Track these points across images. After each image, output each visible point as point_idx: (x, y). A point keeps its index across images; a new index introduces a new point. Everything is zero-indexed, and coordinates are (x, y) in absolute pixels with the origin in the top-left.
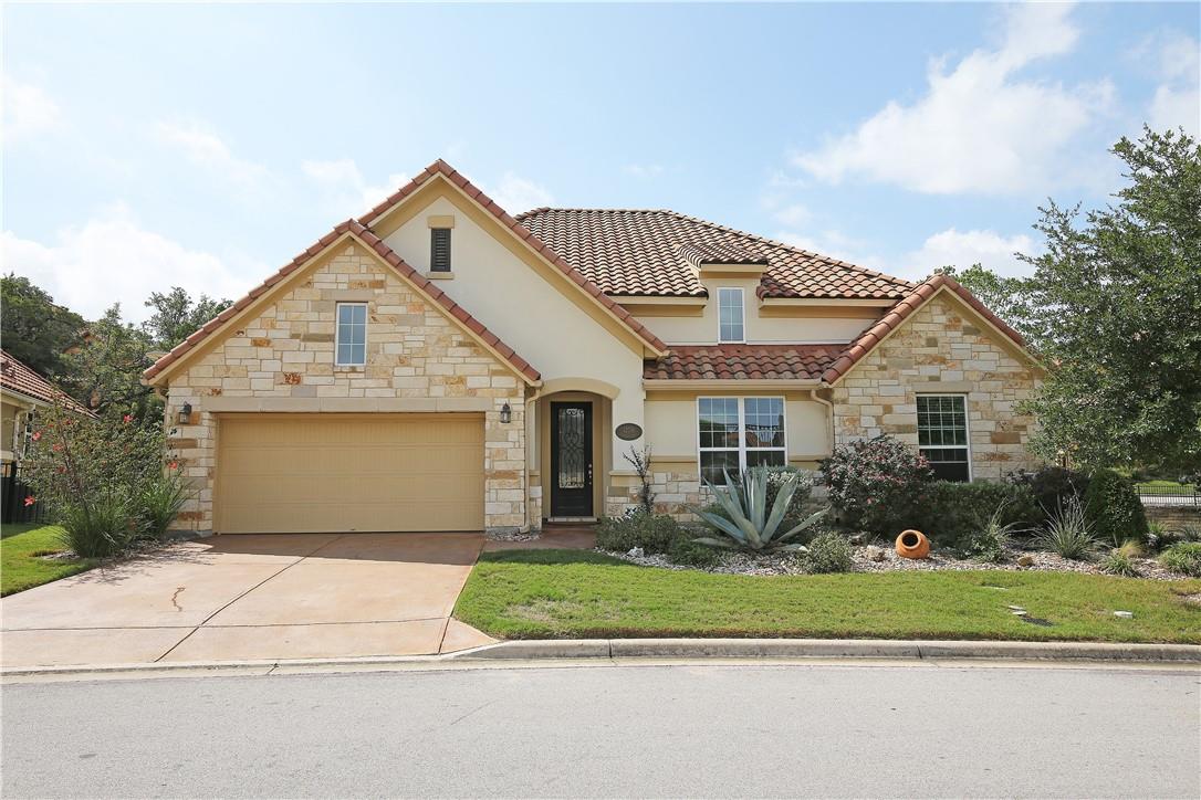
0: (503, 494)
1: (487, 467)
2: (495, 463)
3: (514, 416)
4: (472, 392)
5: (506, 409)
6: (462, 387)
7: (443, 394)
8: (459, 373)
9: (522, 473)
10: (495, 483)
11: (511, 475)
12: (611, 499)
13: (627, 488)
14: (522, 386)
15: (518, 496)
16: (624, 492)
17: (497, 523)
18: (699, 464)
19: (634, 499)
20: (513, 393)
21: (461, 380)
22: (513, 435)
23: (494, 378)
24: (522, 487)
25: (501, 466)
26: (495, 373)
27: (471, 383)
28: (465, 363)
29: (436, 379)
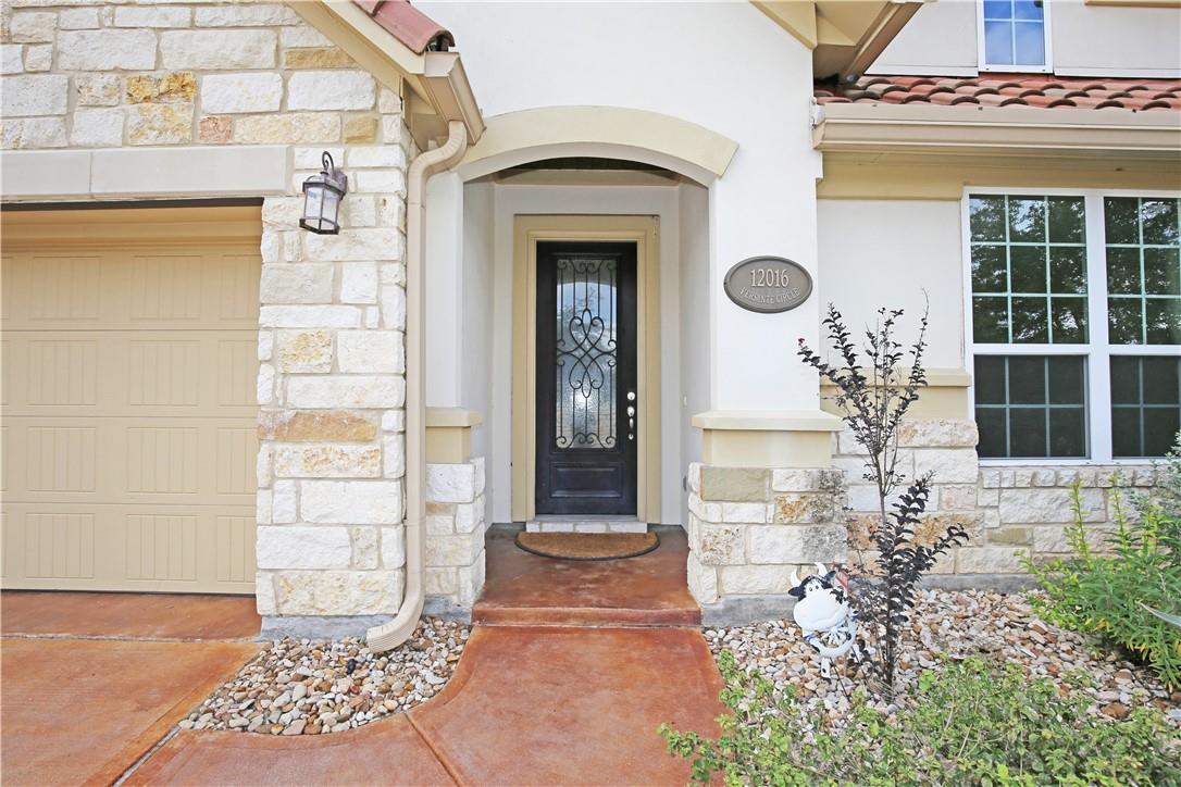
0: (318, 497)
1: (263, 394)
2: (295, 384)
3: (361, 206)
4: (220, 128)
5: (335, 184)
6: (180, 111)
7: (117, 137)
8: (173, 64)
9: (392, 420)
10: (292, 455)
11: (348, 425)
12: (714, 511)
13: (767, 474)
14: (391, 101)
15: (378, 503)
16: (755, 485)
17: (297, 603)
18: (971, 391)
19: (788, 509)
20: (363, 132)
21: (183, 86)
22: (358, 282)
23: (299, 78)
24: (393, 466)
25: (313, 395)
26: (302, 58)
27: (218, 94)
28: (193, 26)
29: (98, 83)
